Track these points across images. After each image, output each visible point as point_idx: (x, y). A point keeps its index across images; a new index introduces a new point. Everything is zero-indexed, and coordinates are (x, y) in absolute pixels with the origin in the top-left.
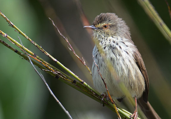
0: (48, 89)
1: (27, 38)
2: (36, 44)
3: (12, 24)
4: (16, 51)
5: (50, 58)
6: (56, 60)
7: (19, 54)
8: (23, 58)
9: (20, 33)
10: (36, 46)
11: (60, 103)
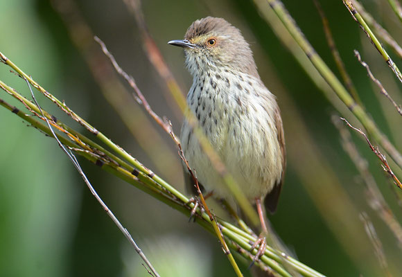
0: (85, 183)
1: (36, 85)
2: (54, 99)
3: (5, 58)
4: (15, 111)
5: (84, 126)
6: (95, 131)
7: (22, 115)
8: (30, 124)
9: (20, 76)
10: (55, 102)
11: (110, 211)
